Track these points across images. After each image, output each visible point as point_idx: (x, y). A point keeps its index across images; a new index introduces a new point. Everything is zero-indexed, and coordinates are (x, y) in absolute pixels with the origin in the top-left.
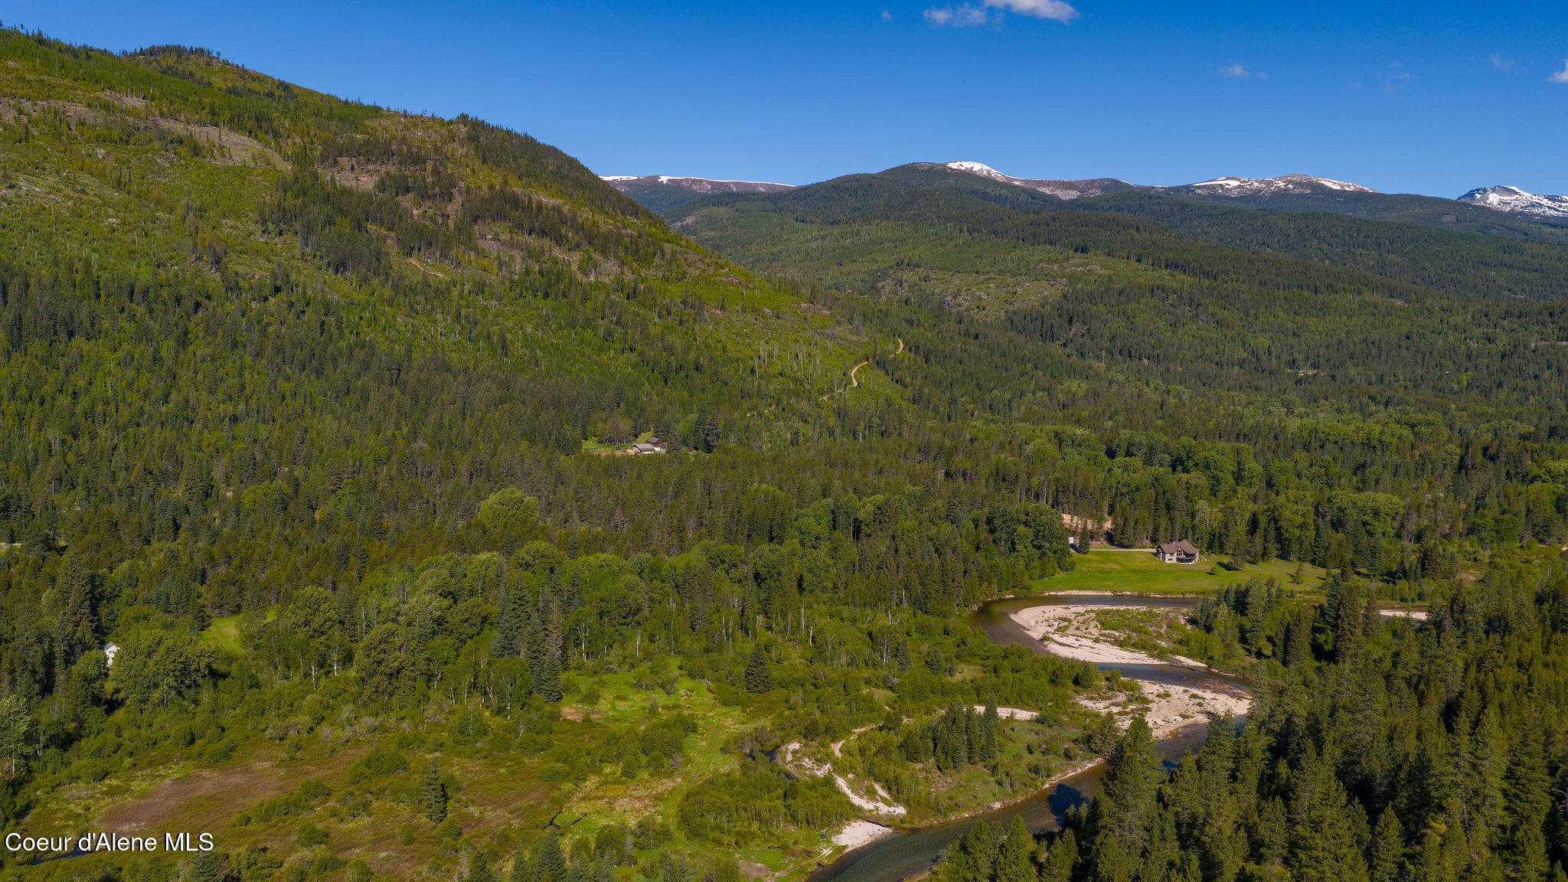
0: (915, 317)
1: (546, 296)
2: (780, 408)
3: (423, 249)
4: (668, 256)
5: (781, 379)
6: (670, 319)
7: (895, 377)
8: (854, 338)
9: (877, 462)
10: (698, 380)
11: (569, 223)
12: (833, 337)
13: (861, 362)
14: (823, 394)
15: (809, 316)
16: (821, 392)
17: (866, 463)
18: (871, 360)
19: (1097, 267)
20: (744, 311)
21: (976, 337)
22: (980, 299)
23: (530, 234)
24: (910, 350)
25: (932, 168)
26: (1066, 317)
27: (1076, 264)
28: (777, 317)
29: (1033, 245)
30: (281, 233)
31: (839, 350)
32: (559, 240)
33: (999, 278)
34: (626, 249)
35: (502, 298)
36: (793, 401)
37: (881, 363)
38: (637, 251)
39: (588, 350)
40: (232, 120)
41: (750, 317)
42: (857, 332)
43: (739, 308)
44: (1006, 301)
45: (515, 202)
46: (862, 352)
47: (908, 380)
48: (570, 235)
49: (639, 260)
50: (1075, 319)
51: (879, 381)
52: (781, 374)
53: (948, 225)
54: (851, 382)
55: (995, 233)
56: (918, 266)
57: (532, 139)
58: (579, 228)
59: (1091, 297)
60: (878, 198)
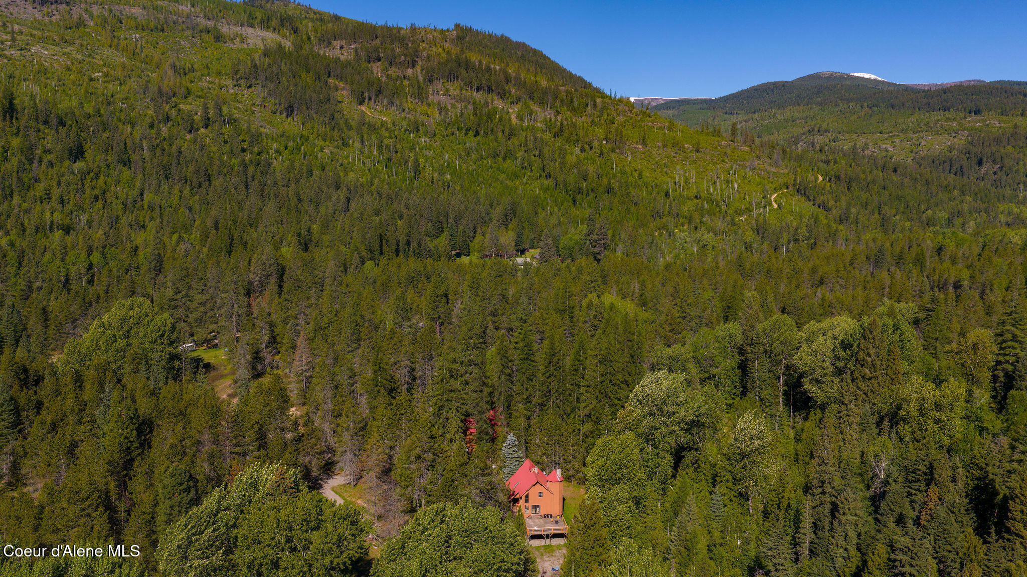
0: (830, 158)
1: (477, 134)
2: (692, 226)
3: (373, 98)
4: (599, 108)
5: (695, 201)
6: (591, 152)
7: (817, 202)
8: (773, 169)
9: (814, 270)
10: (606, 199)
11: (513, 82)
12: (753, 169)
13: (781, 189)
14: (740, 215)
15: (729, 151)
16: (738, 213)
17: (796, 272)
18: (791, 188)
19: (995, 123)
20: (665, 146)
21: (895, 170)
22: (887, 151)
23: (478, 90)
24: (830, 180)
25: (832, 75)
26: (975, 160)
27: (973, 121)
28: (698, 151)
29: (928, 112)
30: (250, 87)
31: (758, 179)
32: (503, 95)
33: (902, 136)
34: (562, 101)
35: (434, 135)
36: (706, 218)
37: (802, 190)
38: (572, 101)
39: (502, 177)
40: (262, 21)
41: (671, 152)
42: (777, 165)
43: (660, 144)
44: (912, 152)
45: (468, 65)
46: (781, 181)
47: (831, 203)
48: (513, 91)
49: (574, 110)
50: (985, 160)
51: (799, 204)
52: (696, 197)
53: (851, 104)
54: (771, 204)
55: (893, 106)
56: (827, 131)
57: (506, 37)
58: (520, 84)
59: (998, 141)
60: (790, 93)
